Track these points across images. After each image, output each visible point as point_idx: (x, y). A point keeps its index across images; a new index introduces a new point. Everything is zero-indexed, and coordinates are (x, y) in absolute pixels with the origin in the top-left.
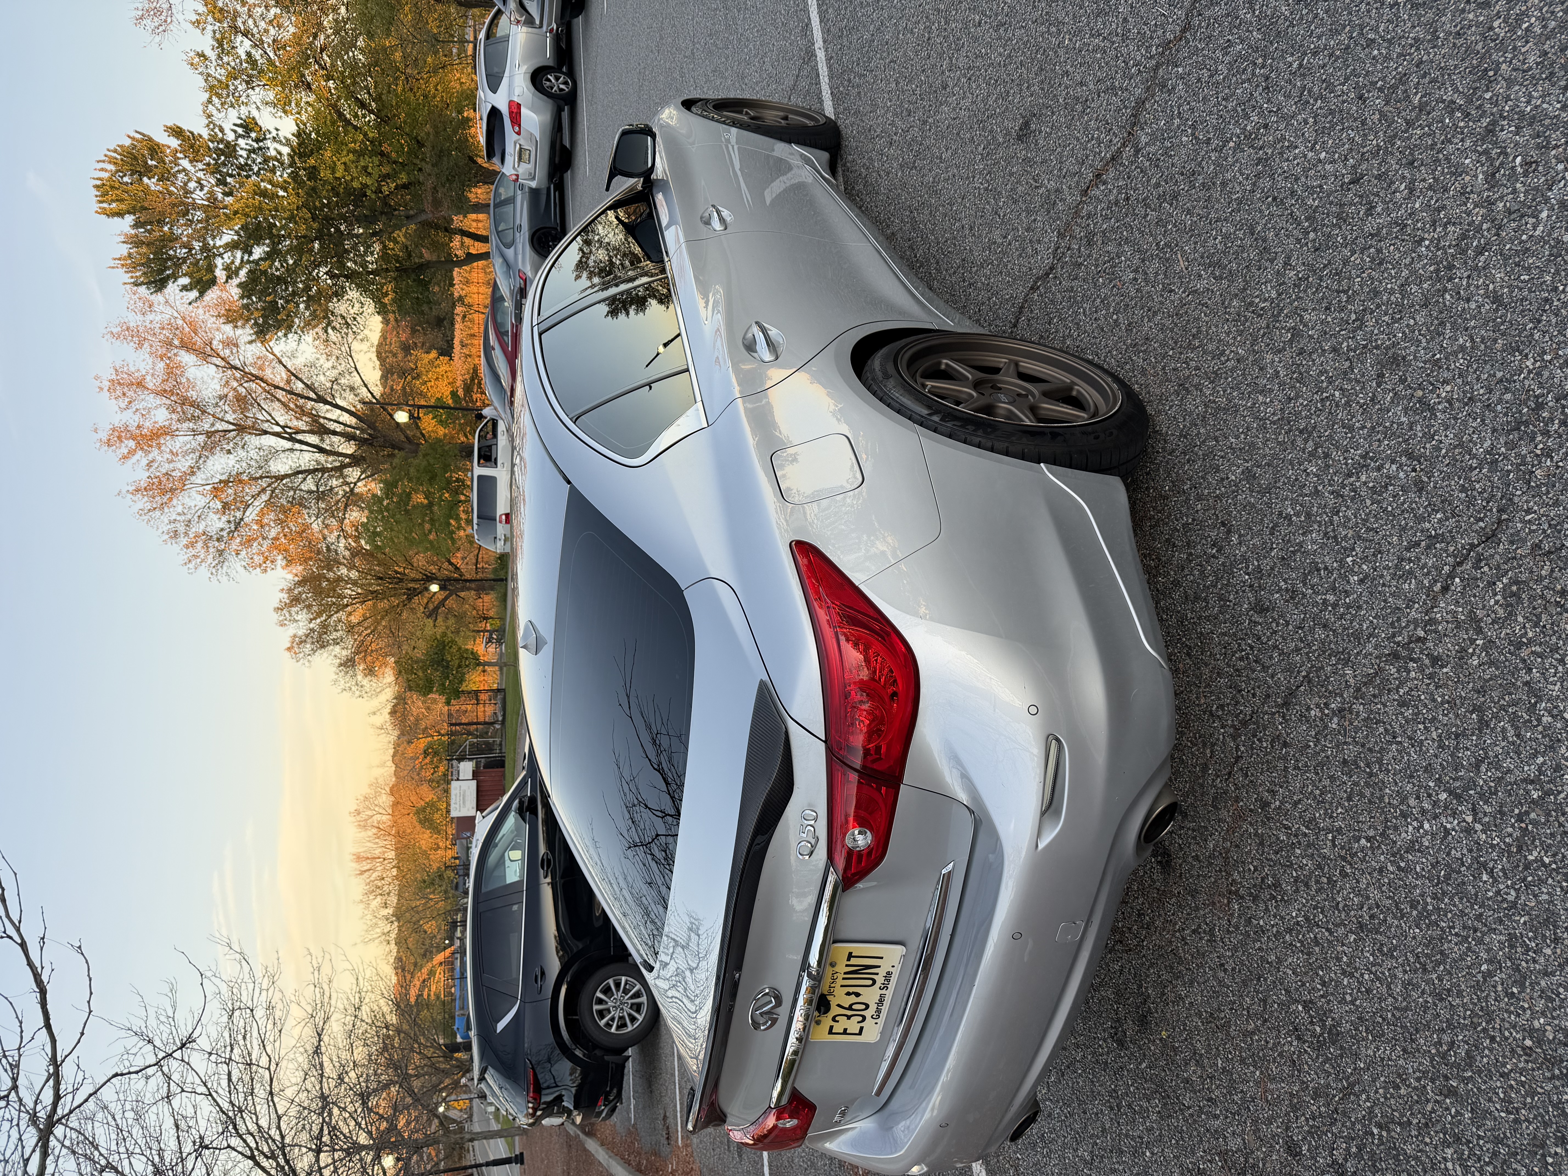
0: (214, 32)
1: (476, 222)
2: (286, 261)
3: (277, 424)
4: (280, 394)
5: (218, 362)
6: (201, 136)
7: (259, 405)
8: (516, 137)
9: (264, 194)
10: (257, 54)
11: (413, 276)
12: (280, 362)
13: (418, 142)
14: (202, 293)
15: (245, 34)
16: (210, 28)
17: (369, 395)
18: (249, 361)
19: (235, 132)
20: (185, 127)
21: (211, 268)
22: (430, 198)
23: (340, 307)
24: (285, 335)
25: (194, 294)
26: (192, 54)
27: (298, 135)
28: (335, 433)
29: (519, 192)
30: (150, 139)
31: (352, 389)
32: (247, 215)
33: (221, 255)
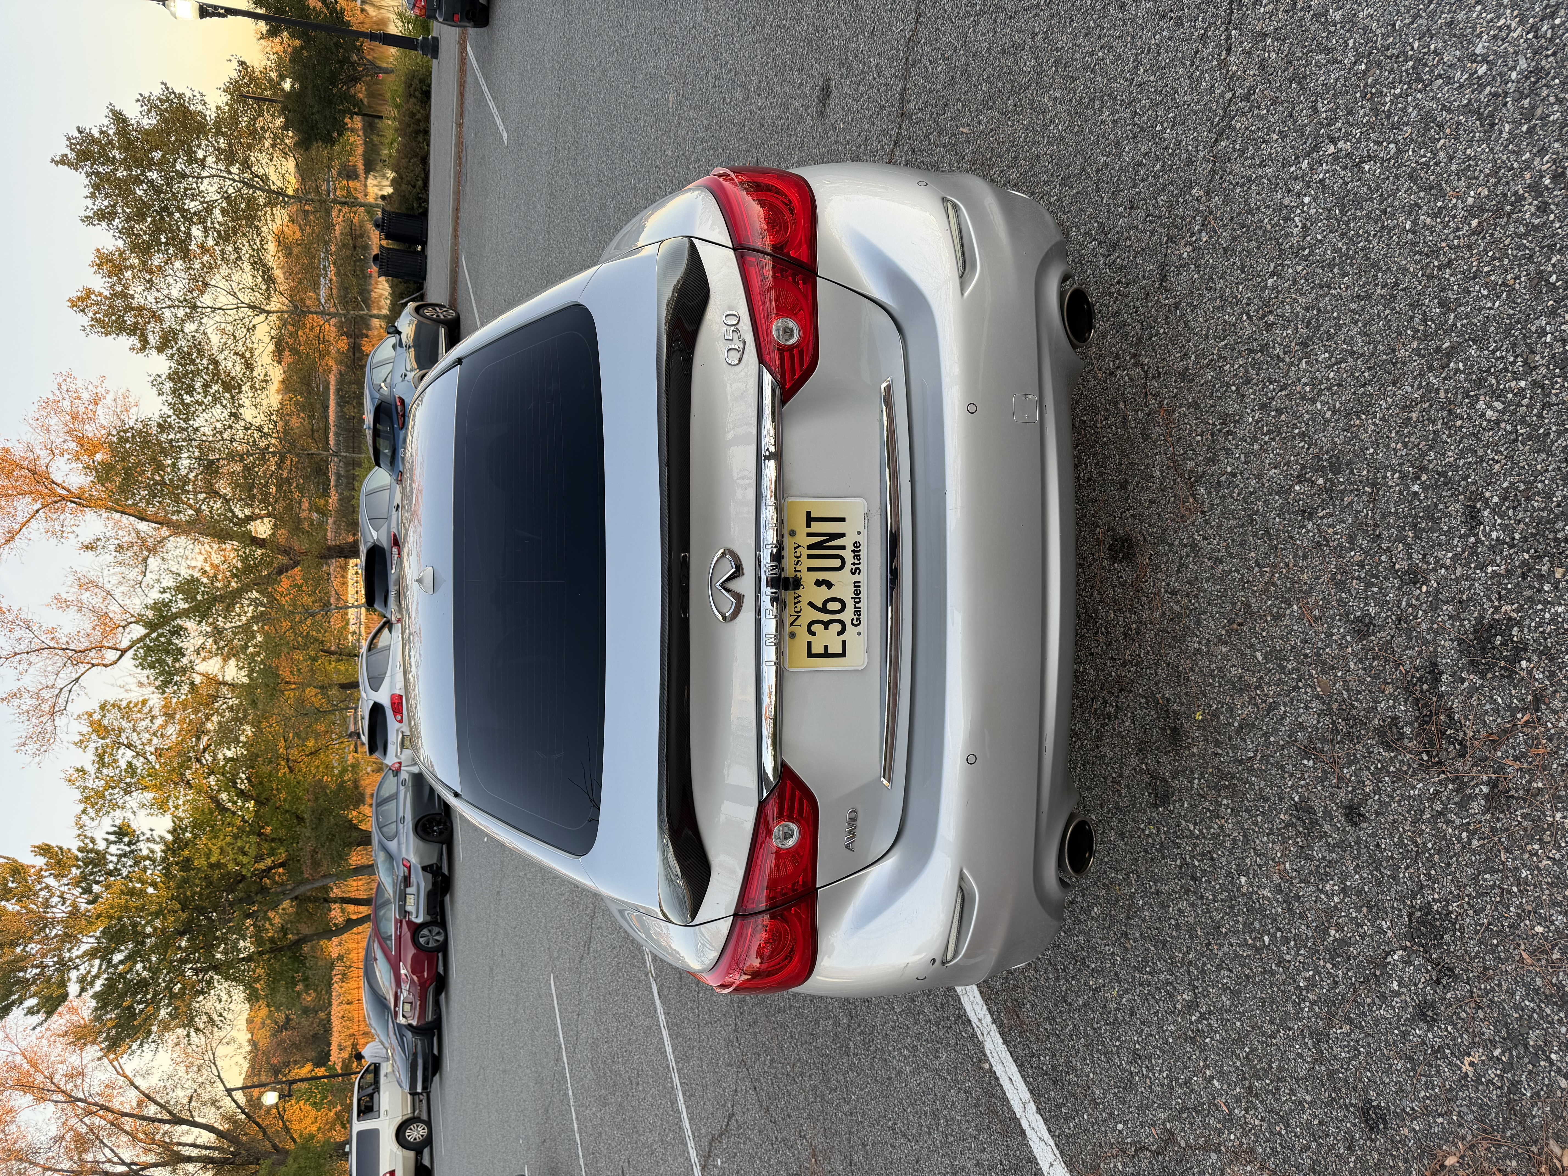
0: (97, 749)
1: (356, 887)
2: (149, 961)
3: (123, 1163)
4: (128, 1124)
5: (60, 1097)
6: (69, 850)
7: (102, 1142)
8: (398, 725)
9: (132, 892)
10: (138, 763)
11: (289, 954)
12: (132, 1084)
13: (297, 817)
14: (49, 1014)
15: (129, 746)
16: (92, 746)
17: (233, 1105)
18: (96, 1089)
19: (106, 840)
20: (53, 844)
21: (63, 984)
22: (308, 862)
23: (208, 1004)
24: (141, 1045)
25: (41, 1016)
26: (71, 771)
27: (173, 832)
28: (189, 1159)
29: (402, 788)
30: (15, 861)
31: (214, 1102)
32: (111, 917)
33: (76, 968)
